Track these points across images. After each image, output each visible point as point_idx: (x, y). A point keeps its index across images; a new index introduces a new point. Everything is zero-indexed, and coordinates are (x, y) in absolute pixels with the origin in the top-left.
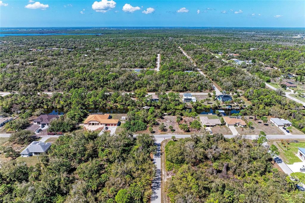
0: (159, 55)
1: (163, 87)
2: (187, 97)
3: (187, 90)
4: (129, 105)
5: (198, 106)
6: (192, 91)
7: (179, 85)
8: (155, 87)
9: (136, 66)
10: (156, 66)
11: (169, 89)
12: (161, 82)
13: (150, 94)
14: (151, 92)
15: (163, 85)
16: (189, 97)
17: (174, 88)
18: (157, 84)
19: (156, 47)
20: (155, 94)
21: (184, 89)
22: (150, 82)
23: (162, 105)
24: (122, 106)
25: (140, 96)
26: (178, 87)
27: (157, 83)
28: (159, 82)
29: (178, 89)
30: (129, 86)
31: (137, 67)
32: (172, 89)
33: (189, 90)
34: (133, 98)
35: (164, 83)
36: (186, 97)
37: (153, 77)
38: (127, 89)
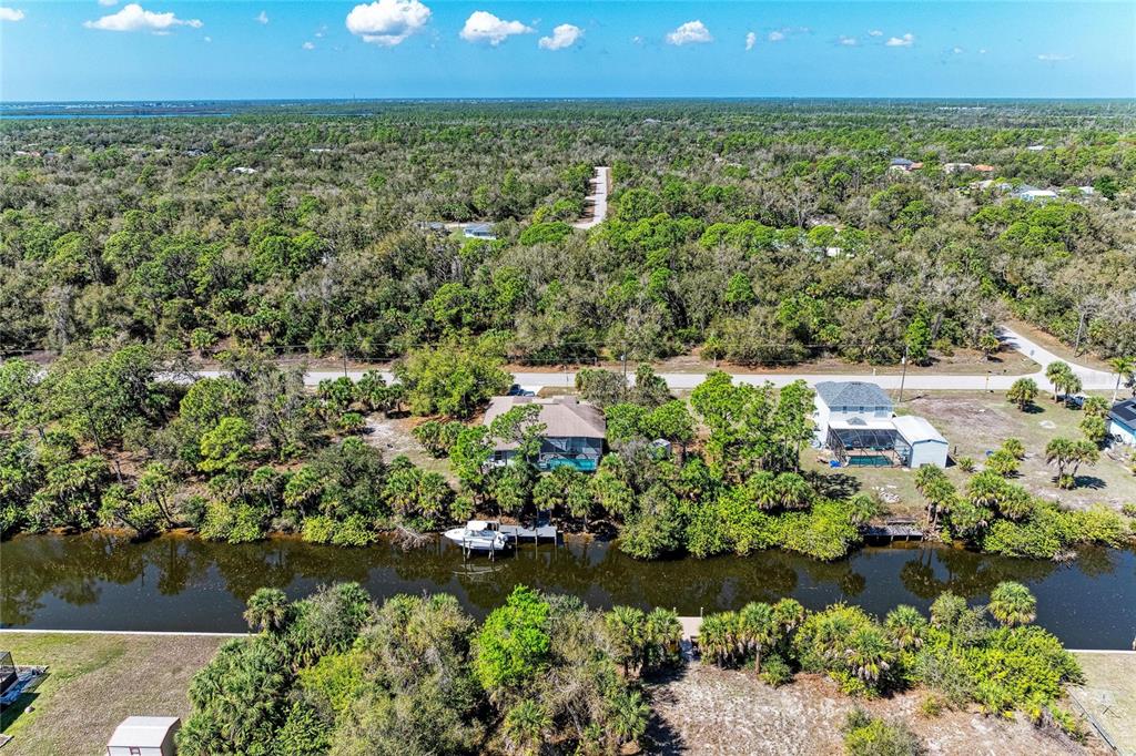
0: (602, 171)
1: (641, 326)
2: (851, 415)
3: (815, 353)
4: (311, 506)
5: (1004, 525)
6: (860, 359)
7: (756, 310)
8: (573, 324)
9: (476, 211)
10: (589, 210)
11: (677, 344)
12: (622, 292)
13: (532, 381)
14: (542, 364)
15: (633, 313)
16: (874, 422)
17: (720, 335)
18: (594, 308)
19: (591, 141)
20: (573, 384)
21: (796, 346)
22: (544, 289)
23: (635, 508)
24: (244, 511)
25: (443, 404)
26: (748, 330)
27: (590, 298)
28: (606, 290)
29: (755, 343)
30: (389, 316)
31: (485, 215)
32: (700, 340)
33: (834, 350)
34: (389, 417)
35: (640, 296)
36: (841, 422)
37: (563, 256)
38: (365, 345)
